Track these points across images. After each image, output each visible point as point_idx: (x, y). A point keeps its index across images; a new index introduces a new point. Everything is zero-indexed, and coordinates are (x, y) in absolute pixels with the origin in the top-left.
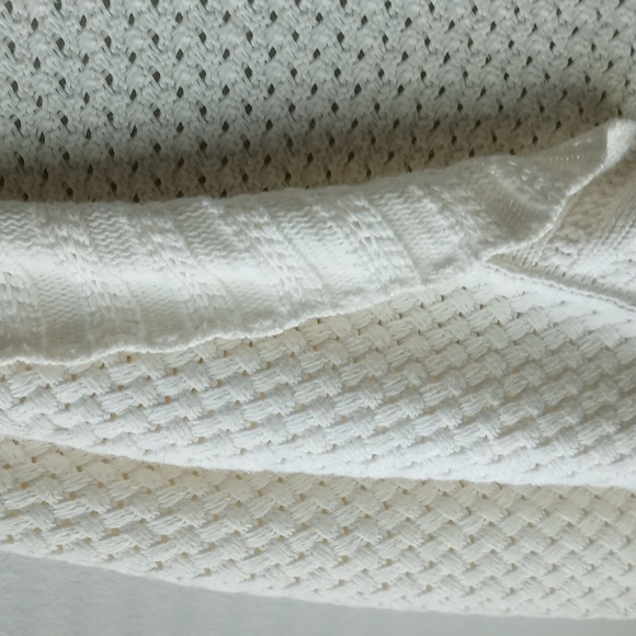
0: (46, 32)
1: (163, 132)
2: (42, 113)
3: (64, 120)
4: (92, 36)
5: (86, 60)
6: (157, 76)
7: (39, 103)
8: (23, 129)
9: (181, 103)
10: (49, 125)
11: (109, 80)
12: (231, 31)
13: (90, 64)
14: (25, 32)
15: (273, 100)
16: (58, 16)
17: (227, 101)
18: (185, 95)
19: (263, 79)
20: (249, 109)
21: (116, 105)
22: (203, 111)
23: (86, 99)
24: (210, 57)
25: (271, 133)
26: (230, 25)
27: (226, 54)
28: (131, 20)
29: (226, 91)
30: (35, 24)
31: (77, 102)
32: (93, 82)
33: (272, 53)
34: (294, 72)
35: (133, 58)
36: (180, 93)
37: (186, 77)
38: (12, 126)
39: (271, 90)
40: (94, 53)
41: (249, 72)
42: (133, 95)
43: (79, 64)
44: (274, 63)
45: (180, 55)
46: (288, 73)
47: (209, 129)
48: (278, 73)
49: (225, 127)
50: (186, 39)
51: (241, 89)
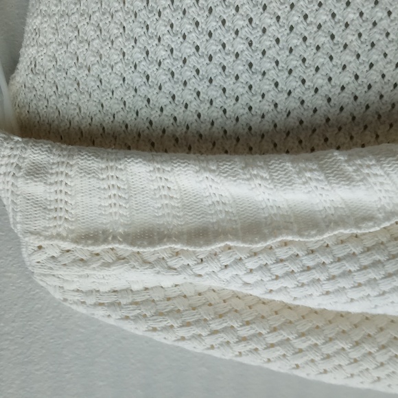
0: (243, 59)
1: (305, 113)
2: (238, 105)
3: (250, 108)
4: (268, 60)
5: (264, 74)
6: (303, 81)
7: (237, 99)
9: (317, 96)
10: (241, 111)
11: (277, 84)
12: (347, 54)
13: (266, 76)
14: (231, 60)
15: (371, 92)
16: (250, 50)
17: (343, 94)
18: (319, 91)
19: (365, 81)
20: (356, 98)
21: (280, 99)
22: (329, 100)
23: (263, 96)
24: (335, 69)
25: (368, 112)
26: (347, 51)
27: (344, 67)
28: (291, 50)
29: (343, 88)
30: (237, 55)
31: (258, 98)
32: (267, 86)
33: (371, 65)
34: (383, 76)
35: (290, 71)
36: (316, 90)
37: (320, 81)
38: (221, 113)
39: (370, 87)
40: (269, 70)
41: (357, 77)
42: (290, 93)
43: (260, 77)
44: (372, 71)
45: (317, 69)
46: (380, 77)
47: (332, 110)
48: (374, 76)
49: (342, 109)
50: (321, 59)
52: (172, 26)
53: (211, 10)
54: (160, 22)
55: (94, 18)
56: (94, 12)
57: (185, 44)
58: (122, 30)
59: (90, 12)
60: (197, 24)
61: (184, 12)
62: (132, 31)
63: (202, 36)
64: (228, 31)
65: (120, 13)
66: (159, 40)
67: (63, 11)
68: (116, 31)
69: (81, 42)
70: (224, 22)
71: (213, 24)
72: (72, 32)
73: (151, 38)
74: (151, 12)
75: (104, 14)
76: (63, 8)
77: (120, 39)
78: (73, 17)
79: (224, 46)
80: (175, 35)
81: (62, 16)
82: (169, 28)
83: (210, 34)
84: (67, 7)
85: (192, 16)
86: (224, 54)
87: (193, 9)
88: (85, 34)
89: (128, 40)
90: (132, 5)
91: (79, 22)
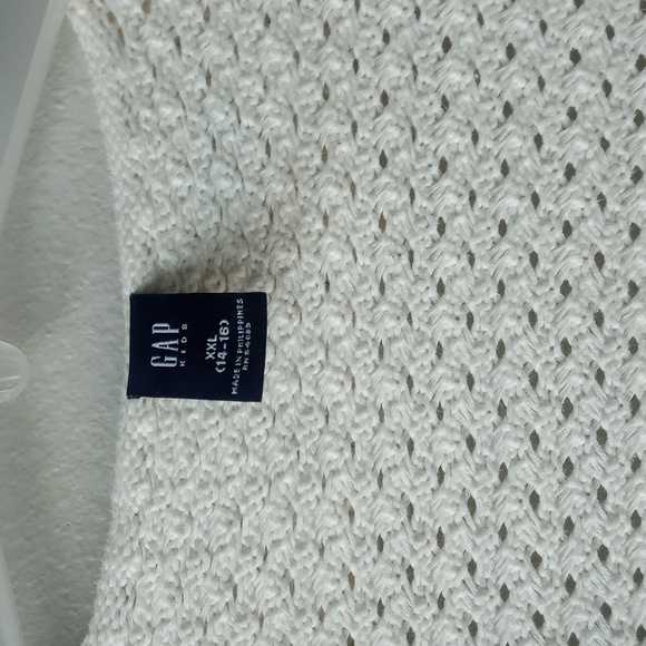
52: (472, 567)
53: (569, 526)
54: (443, 559)
55: (276, 557)
56: (276, 543)
57: (508, 612)
58: (345, 584)
59: (267, 543)
60: (536, 560)
61: (503, 533)
62: (370, 585)
63: (551, 591)
64: (615, 577)
65: (342, 543)
66: (441, 602)
67: (198, 541)
68: (330, 588)
69: (240, 618)
70: (603, 553)
71: (577, 560)
72: (220, 592)
73: (419, 600)
74: (418, 536)
75: (300, 546)
76: (198, 535)
77: (342, 608)
78: (221, 557)
79: (606, 611)
80: (482, 590)
81: (193, 554)
82: (465, 574)
83: (570, 585)
84: (207, 533)
85: (522, 542)
86: (607, 632)
87: (526, 526)
88: (252, 598)
89: (360, 608)
90: (371, 521)
91: (238, 568)
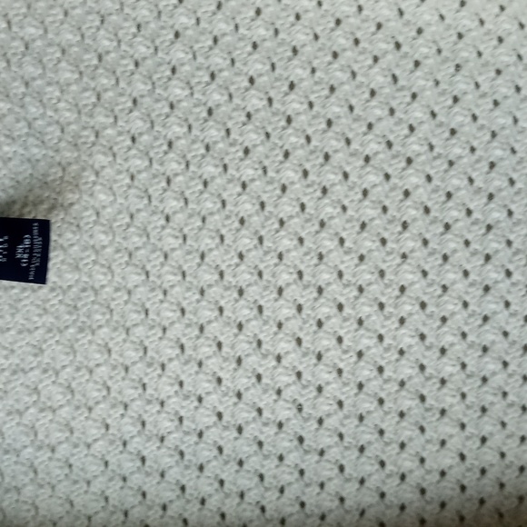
8: (268, 514)
51: (456, 472)
